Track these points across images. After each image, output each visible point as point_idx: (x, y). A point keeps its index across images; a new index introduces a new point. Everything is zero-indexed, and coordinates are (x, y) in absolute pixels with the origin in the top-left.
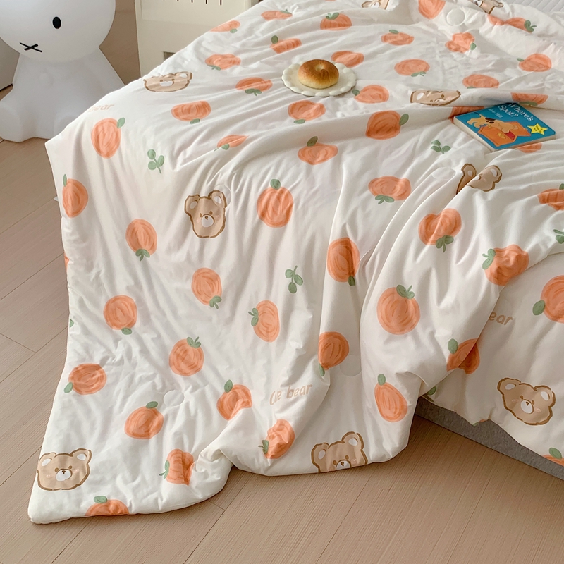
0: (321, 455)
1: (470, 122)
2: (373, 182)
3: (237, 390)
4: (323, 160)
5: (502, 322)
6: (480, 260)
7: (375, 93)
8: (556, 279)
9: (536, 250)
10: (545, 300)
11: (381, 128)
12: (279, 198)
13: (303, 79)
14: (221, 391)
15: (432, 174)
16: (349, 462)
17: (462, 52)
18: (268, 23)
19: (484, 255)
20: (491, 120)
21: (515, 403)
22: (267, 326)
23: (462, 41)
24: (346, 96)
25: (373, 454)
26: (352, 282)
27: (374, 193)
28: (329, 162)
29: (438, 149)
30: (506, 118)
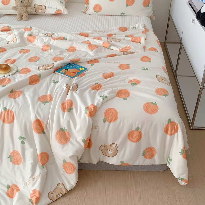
0: (51, 195)
1: (61, 72)
2: (39, 98)
3: (12, 187)
4: (19, 96)
5: (95, 129)
6: (83, 112)
7: (26, 70)
9: (98, 104)
10: (106, 117)
11: (34, 81)
12: (8, 113)
14: (6, 189)
15: (57, 90)
17: (47, 51)
19: (84, 110)
20: (67, 70)
21: (106, 152)
22: (17, 159)
23: (46, 48)
24: (16, 74)
25: (68, 188)
26: (44, 133)
27: (41, 102)
28: (21, 96)
29: (55, 82)
30: (71, 68)
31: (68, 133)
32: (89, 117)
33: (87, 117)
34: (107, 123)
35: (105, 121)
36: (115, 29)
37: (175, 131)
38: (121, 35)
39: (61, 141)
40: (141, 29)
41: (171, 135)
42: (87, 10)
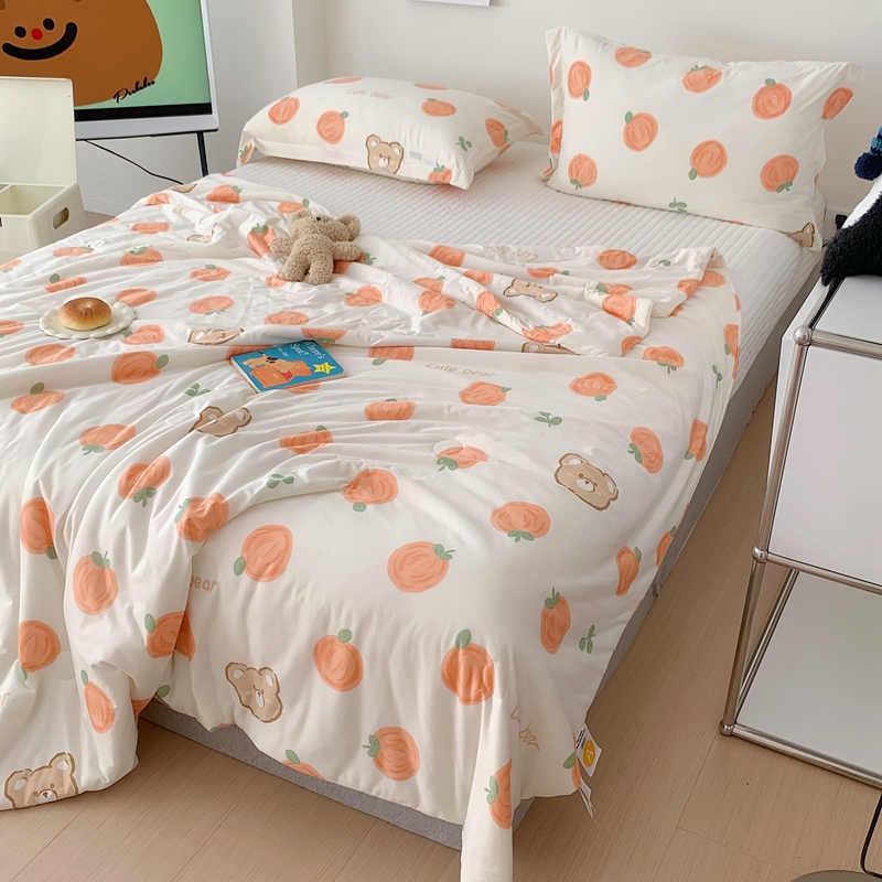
0: (19, 785)
1: (245, 363)
2: (88, 431)
5: (207, 588)
6: (175, 513)
7: (150, 334)
8: (259, 530)
10: (245, 555)
11: (133, 371)
13: (64, 321)
16: (55, 792)
18: (57, 259)
19: (180, 507)
20: (272, 360)
21: (250, 696)
25: (85, 780)
26: (52, 554)
27: (84, 443)
29: (193, 393)
30: (293, 357)
31: (114, 579)
32: (180, 535)
33: (176, 536)
34: (245, 578)
35: (240, 567)
36: (583, 254)
37: (479, 687)
38: (583, 280)
39: (84, 600)
40: (689, 270)
41: (467, 700)
42: (551, 172)
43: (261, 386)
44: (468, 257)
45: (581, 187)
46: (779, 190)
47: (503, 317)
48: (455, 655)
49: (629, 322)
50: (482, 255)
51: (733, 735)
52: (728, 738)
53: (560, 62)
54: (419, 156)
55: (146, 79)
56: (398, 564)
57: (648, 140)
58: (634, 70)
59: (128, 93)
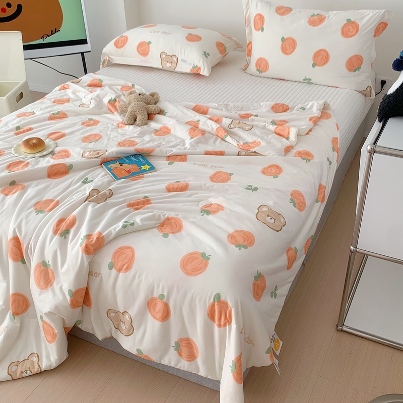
0: (14, 368)
1: (109, 166)
2: (37, 203)
4: (14, 193)
5: (96, 276)
6: (80, 242)
7: (64, 154)
8: (119, 248)
10: (113, 261)
11: (57, 173)
13: (23, 149)
15: (74, 196)
16: (31, 371)
18: (19, 119)
19: (82, 239)
20: (121, 164)
21: (119, 324)
24: (47, 156)
25: (44, 365)
26: (24, 262)
27: (36, 209)
29: (85, 182)
30: (131, 163)
31: (53, 273)
32: (82, 253)
34: (114, 271)
35: (111, 266)
36: (264, 106)
37: (225, 320)
38: (264, 119)
39: (40, 283)
40: (314, 112)
41: (220, 326)
42: (247, 66)
43: (117, 178)
44: (210, 110)
45: (262, 73)
46: (355, 71)
47: (228, 139)
48: (213, 305)
49: (287, 138)
50: (217, 109)
51: (342, 331)
52: (340, 332)
53: (250, 14)
54: (185, 61)
55: (56, 29)
56: (185, 263)
57: (292, 50)
58: (285, 17)
59: (48, 36)
